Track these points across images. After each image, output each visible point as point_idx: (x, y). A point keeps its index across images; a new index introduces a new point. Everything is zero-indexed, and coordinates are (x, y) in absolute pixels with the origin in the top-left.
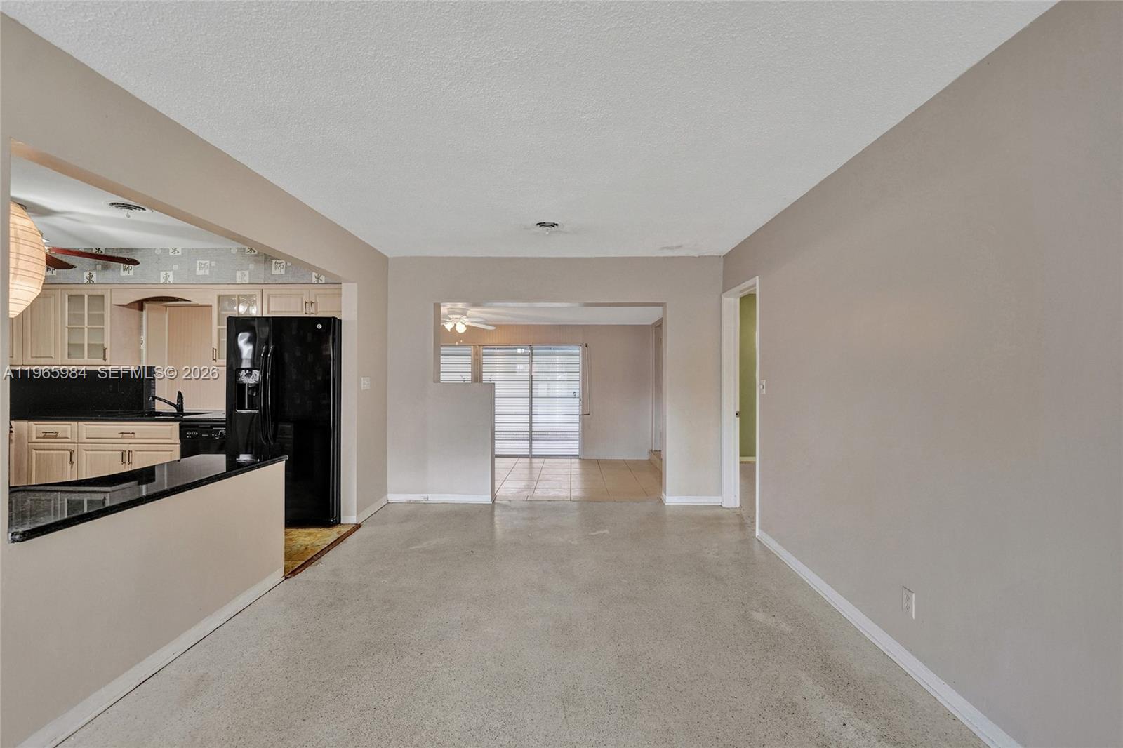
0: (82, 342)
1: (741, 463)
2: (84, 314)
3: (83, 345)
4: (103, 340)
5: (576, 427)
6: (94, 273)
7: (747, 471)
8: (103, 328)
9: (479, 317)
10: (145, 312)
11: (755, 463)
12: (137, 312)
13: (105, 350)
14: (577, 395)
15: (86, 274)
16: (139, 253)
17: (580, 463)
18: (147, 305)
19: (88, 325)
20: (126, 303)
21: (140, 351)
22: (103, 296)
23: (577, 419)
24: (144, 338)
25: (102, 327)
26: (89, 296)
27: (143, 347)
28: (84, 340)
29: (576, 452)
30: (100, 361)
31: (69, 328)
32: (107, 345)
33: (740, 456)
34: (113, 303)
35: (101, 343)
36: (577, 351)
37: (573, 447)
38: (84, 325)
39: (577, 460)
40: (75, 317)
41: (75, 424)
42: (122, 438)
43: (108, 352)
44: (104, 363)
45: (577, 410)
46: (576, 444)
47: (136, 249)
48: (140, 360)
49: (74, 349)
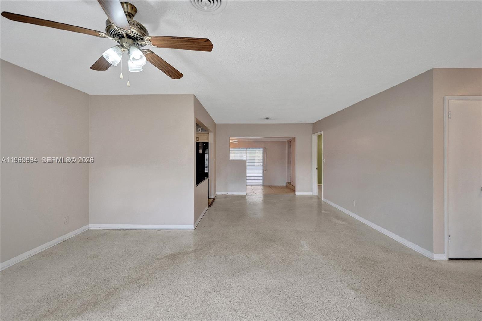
1: (318, 185)
5: (262, 175)
7: (320, 188)
9: (237, 140)
11: (322, 186)
14: (262, 164)
17: (263, 187)
23: (262, 172)
29: (262, 184)
33: (318, 183)
36: (262, 150)
37: (261, 182)
39: (262, 186)
45: (262, 170)
46: (262, 181)
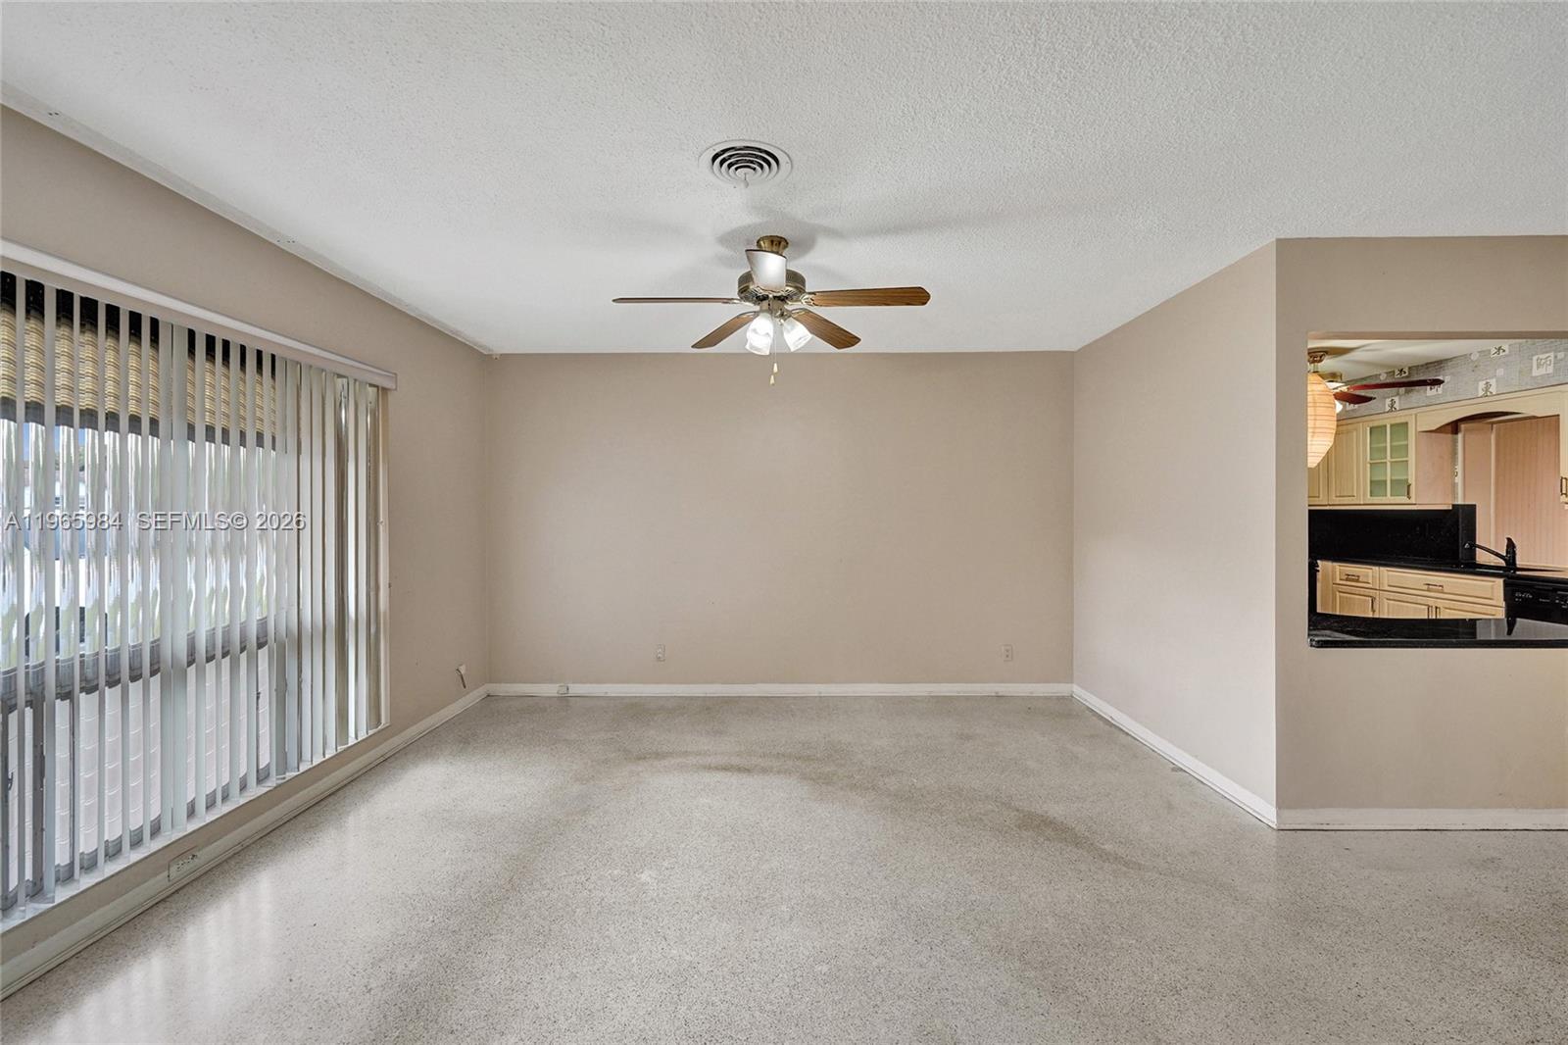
0: (1383, 478)
2: (1386, 447)
3: (1385, 481)
4: (1407, 475)
6: (1396, 399)
8: (1407, 461)
10: (1460, 436)
12: (1450, 436)
13: (1409, 486)
15: (1388, 401)
16: (1449, 364)
18: (1463, 426)
19: (1391, 457)
20: (1434, 429)
21: (1454, 485)
22: (1407, 423)
24: (1459, 468)
25: (1406, 459)
26: (1392, 426)
27: (1459, 480)
28: (1386, 475)
30: (1404, 499)
31: (1371, 464)
32: (1412, 480)
34: (1419, 429)
35: (1405, 477)
38: (1386, 458)
40: (1377, 450)
41: (1378, 568)
42: (1428, 590)
43: (1413, 488)
44: (1408, 501)
47: (1447, 360)
48: (1455, 497)
49: (1377, 486)
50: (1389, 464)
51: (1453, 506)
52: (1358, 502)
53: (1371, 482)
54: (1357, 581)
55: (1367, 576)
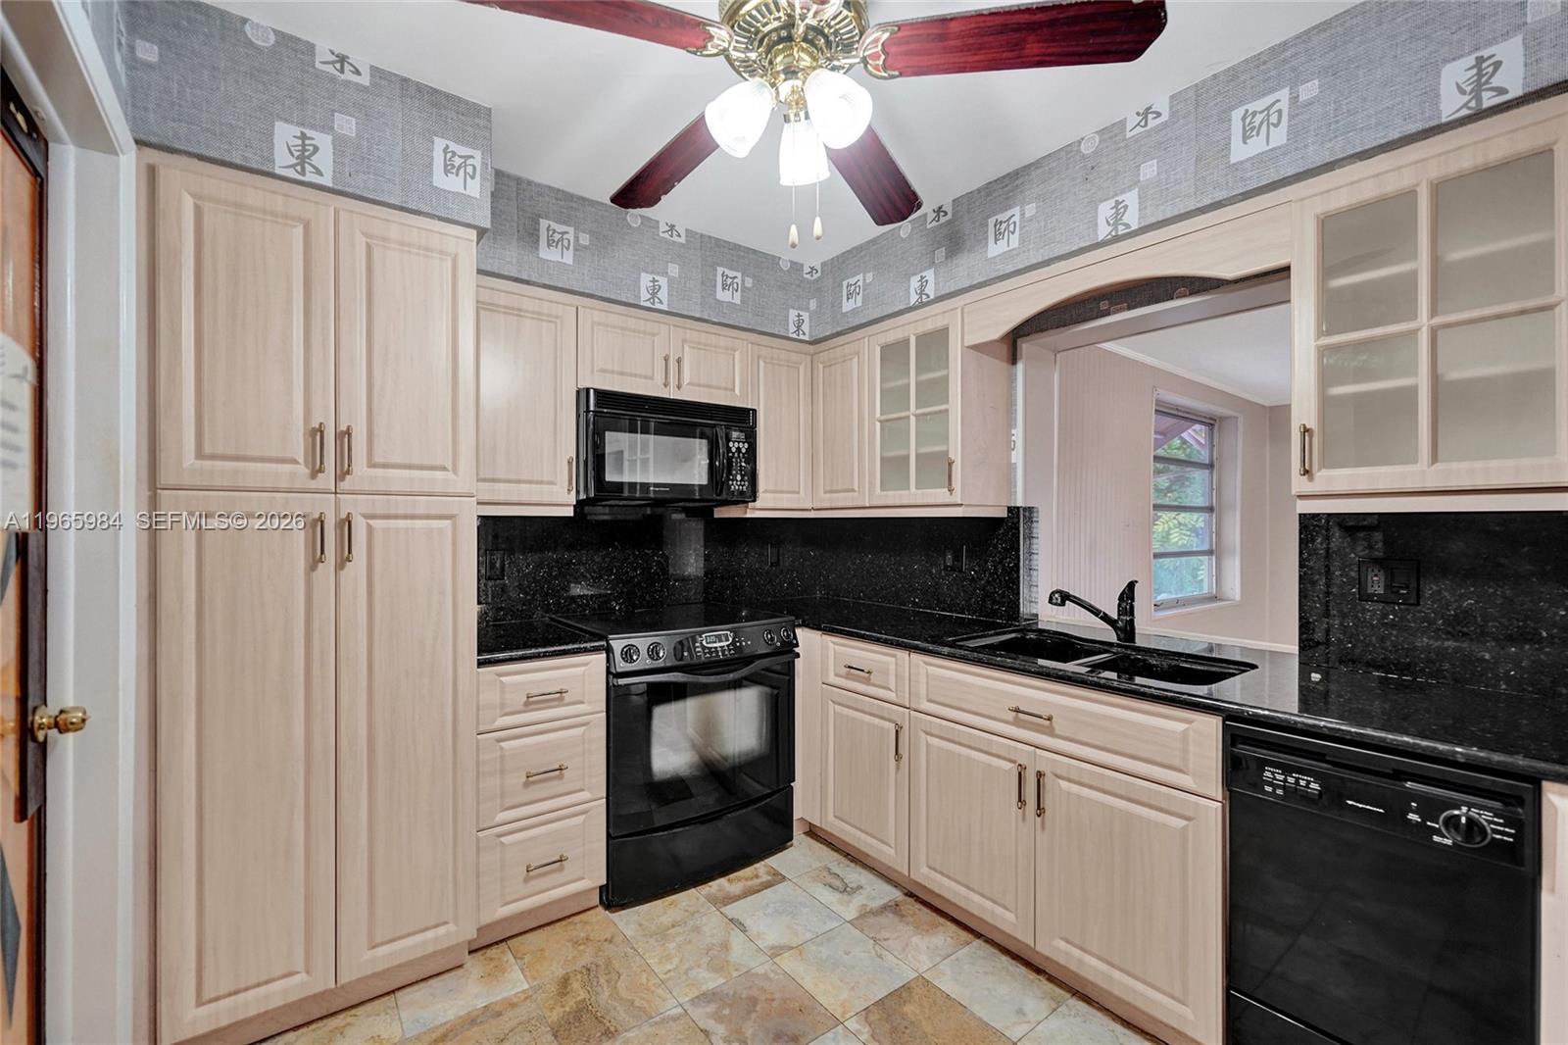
0: (903, 452)
2: (908, 386)
3: (907, 458)
4: (948, 444)
6: (930, 275)
8: (947, 411)
10: (1020, 366)
12: (1004, 366)
13: (950, 464)
15: (916, 284)
16: (1034, 174)
18: (1026, 342)
19: (917, 408)
20: (989, 342)
21: (1012, 468)
22: (946, 330)
24: (1018, 434)
25: (943, 407)
26: (918, 339)
27: (1017, 457)
28: (908, 448)
30: (940, 495)
31: (880, 421)
32: (956, 453)
34: (966, 344)
35: (944, 448)
38: (909, 410)
40: (894, 397)
41: (902, 655)
42: (1015, 723)
43: (956, 470)
44: (949, 499)
48: (1011, 492)
49: (894, 468)
50: (913, 419)
51: (1010, 509)
52: (860, 504)
53: (882, 459)
54: (867, 682)
55: (886, 673)
